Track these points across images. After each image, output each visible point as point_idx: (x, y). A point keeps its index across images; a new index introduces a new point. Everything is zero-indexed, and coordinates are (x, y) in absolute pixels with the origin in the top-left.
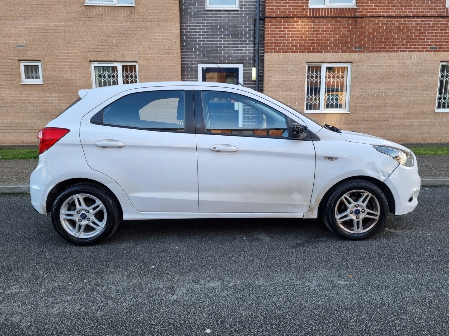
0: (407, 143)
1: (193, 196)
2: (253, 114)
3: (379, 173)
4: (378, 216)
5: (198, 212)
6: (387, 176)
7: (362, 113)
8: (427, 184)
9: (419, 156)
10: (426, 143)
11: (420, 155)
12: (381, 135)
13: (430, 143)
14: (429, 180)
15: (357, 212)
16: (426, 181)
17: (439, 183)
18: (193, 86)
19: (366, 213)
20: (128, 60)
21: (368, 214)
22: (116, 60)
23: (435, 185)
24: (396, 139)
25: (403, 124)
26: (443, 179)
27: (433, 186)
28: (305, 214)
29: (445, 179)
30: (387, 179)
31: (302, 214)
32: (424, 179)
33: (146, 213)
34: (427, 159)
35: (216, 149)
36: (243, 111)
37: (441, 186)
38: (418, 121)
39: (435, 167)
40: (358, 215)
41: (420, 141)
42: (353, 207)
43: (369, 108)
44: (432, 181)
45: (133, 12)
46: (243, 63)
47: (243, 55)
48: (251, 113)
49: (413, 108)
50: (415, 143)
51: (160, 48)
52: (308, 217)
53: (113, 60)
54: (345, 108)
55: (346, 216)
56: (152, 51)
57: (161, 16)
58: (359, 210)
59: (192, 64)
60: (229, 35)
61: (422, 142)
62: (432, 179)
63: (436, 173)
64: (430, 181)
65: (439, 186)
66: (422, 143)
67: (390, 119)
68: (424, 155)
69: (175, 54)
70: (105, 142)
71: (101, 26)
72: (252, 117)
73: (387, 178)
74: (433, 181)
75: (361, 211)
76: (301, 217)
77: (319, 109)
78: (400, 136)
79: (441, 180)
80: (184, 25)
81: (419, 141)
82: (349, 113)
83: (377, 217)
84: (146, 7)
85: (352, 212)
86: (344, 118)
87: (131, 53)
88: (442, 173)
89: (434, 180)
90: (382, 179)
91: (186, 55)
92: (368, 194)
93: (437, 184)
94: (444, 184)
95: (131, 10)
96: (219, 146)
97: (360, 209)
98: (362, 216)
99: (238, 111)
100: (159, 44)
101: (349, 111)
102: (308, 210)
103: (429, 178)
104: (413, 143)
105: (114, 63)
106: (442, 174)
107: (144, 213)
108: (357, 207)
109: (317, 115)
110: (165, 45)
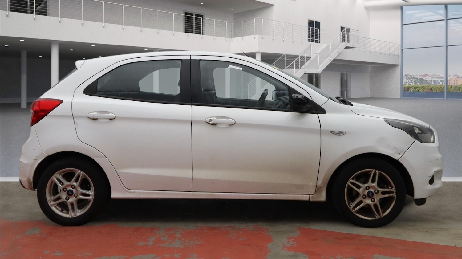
1: (187, 174)
3: (392, 151)
5: (192, 191)
6: (402, 154)
15: (370, 195)
18: (191, 55)
19: (380, 193)
21: (383, 193)
28: (311, 196)
30: (402, 157)
31: (308, 196)
33: (135, 191)
35: (211, 122)
40: (372, 198)
42: (363, 191)
52: (316, 200)
58: (371, 192)
70: (96, 113)
75: (374, 192)
76: (307, 199)
83: (394, 193)
85: (364, 196)
90: (396, 157)
96: (215, 118)
97: (373, 190)
98: (377, 198)
102: (314, 191)
107: (134, 191)
108: (369, 189)
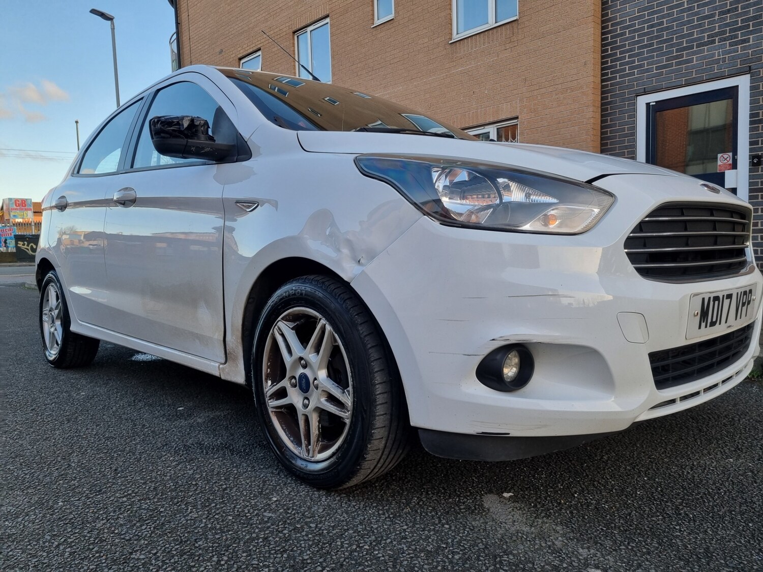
4: (348, 411)
6: (366, 263)
20: (504, 117)
22: (487, 121)
45: (515, 30)
46: (749, 71)
47: (750, 51)
51: (557, 83)
53: (483, 122)
55: (284, 392)
56: (543, 90)
57: (562, 21)
59: (623, 100)
60: (713, 15)
69: (585, 86)
71: (470, 70)
80: (610, 24)
83: (348, 414)
84: (537, 13)
87: (509, 103)
91: (612, 85)
92: (325, 326)
95: (512, 29)
97: (311, 377)
100: (555, 75)
105: (486, 127)
110: (566, 74)
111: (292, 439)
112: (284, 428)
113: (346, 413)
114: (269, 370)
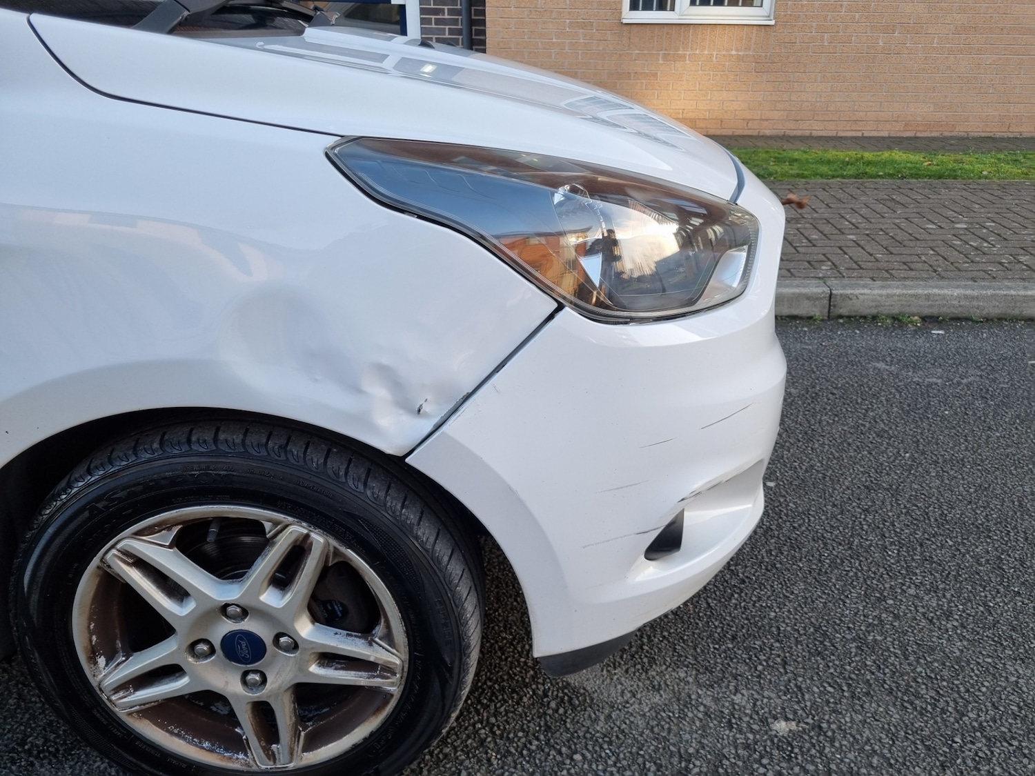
0: (953, 134)
2: (455, 22)
3: (357, 390)
4: (394, 674)
6: (435, 412)
7: (814, 24)
8: (945, 310)
9: (964, 182)
10: (1011, 136)
11: (970, 178)
12: (871, 104)
13: (1025, 135)
14: (956, 292)
16: (944, 297)
17: (993, 310)
21: (327, 658)
23: (976, 314)
24: (918, 119)
25: (949, 68)
26: (1013, 292)
27: (967, 319)
29: (1022, 293)
30: (432, 433)
32: (936, 291)
34: (987, 196)
36: (423, 11)
37: (1000, 320)
38: (1000, 59)
39: (1002, 231)
40: (251, 666)
41: (995, 130)
42: (207, 620)
43: (841, 5)
44: (966, 297)
48: (446, 16)
49: (991, 11)
50: (976, 134)
54: (761, 6)
55: (171, 671)
61: (998, 131)
62: (969, 292)
63: (998, 259)
64: (959, 298)
65: (992, 320)
66: (998, 135)
67: (907, 48)
68: (982, 181)
72: (451, 32)
73: (438, 427)
74: (973, 298)
75: (268, 640)
77: (673, 9)
78: (932, 109)
79: (1005, 295)
81: (989, 130)
82: (772, 23)
83: (393, 679)
85: (203, 647)
86: (753, 41)
88: (1022, 259)
89: (975, 293)
92: (307, 536)
93: (984, 312)
94: (1016, 312)
97: (264, 632)
98: (285, 672)
99: (402, 8)
101: (772, 18)
103: (958, 287)
104: (972, 134)
106: (1017, 266)
108: (238, 618)
109: (666, 29)
111: (206, 744)
112: (176, 731)
113: (387, 678)
114: (94, 638)
